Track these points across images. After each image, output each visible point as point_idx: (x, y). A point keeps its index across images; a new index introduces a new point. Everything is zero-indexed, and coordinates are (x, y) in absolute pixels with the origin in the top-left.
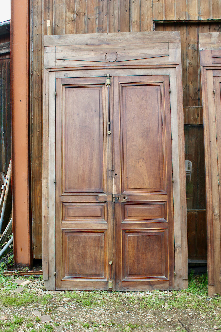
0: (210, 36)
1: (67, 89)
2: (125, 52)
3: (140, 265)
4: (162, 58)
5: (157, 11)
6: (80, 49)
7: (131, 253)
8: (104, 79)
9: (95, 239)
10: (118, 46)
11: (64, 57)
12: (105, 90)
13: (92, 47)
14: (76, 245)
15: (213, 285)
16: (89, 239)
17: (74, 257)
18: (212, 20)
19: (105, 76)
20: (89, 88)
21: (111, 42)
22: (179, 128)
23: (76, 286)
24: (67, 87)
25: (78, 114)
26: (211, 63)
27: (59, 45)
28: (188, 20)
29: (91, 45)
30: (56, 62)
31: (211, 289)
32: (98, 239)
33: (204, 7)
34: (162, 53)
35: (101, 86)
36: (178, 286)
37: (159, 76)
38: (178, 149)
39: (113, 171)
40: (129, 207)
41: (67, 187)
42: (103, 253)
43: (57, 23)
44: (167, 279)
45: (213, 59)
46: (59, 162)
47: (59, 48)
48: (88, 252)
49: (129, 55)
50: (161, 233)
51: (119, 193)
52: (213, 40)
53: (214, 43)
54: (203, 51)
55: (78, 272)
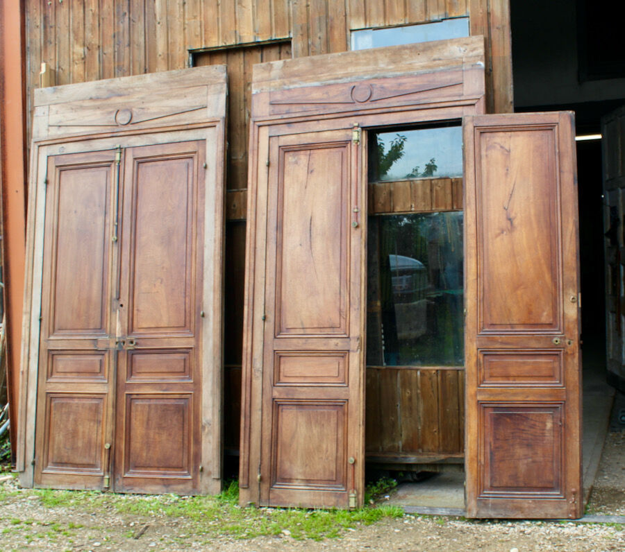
0: (269, 68)
1: (63, 173)
2: (143, 106)
3: (151, 452)
4: (196, 111)
5: (193, 33)
6: (82, 108)
7: (138, 432)
8: (112, 154)
9: (90, 409)
10: (134, 99)
11: (60, 122)
12: (114, 170)
13: (98, 103)
14: (64, 417)
15: (248, 487)
16: (83, 408)
17: (61, 437)
18: (275, 40)
19: (115, 147)
20: (93, 169)
21: (125, 92)
22: (215, 227)
23: (61, 482)
24: (62, 169)
25: (76, 212)
26: (268, 114)
27: (53, 102)
28: (239, 44)
29: (98, 99)
30: (48, 130)
31: (243, 494)
32: (94, 408)
33: (264, 19)
34: (197, 104)
35: (108, 164)
36: (206, 488)
37: (190, 143)
38: (212, 261)
39: (118, 299)
40: (138, 358)
41: (56, 327)
42: (100, 431)
43: (61, 63)
44: (190, 477)
45: (272, 108)
46: (47, 287)
47: (54, 108)
48: (81, 429)
49: (149, 111)
50: (183, 400)
51: (125, 335)
52: (275, 73)
53: (274, 79)
54: (257, 94)
55: (65, 460)
